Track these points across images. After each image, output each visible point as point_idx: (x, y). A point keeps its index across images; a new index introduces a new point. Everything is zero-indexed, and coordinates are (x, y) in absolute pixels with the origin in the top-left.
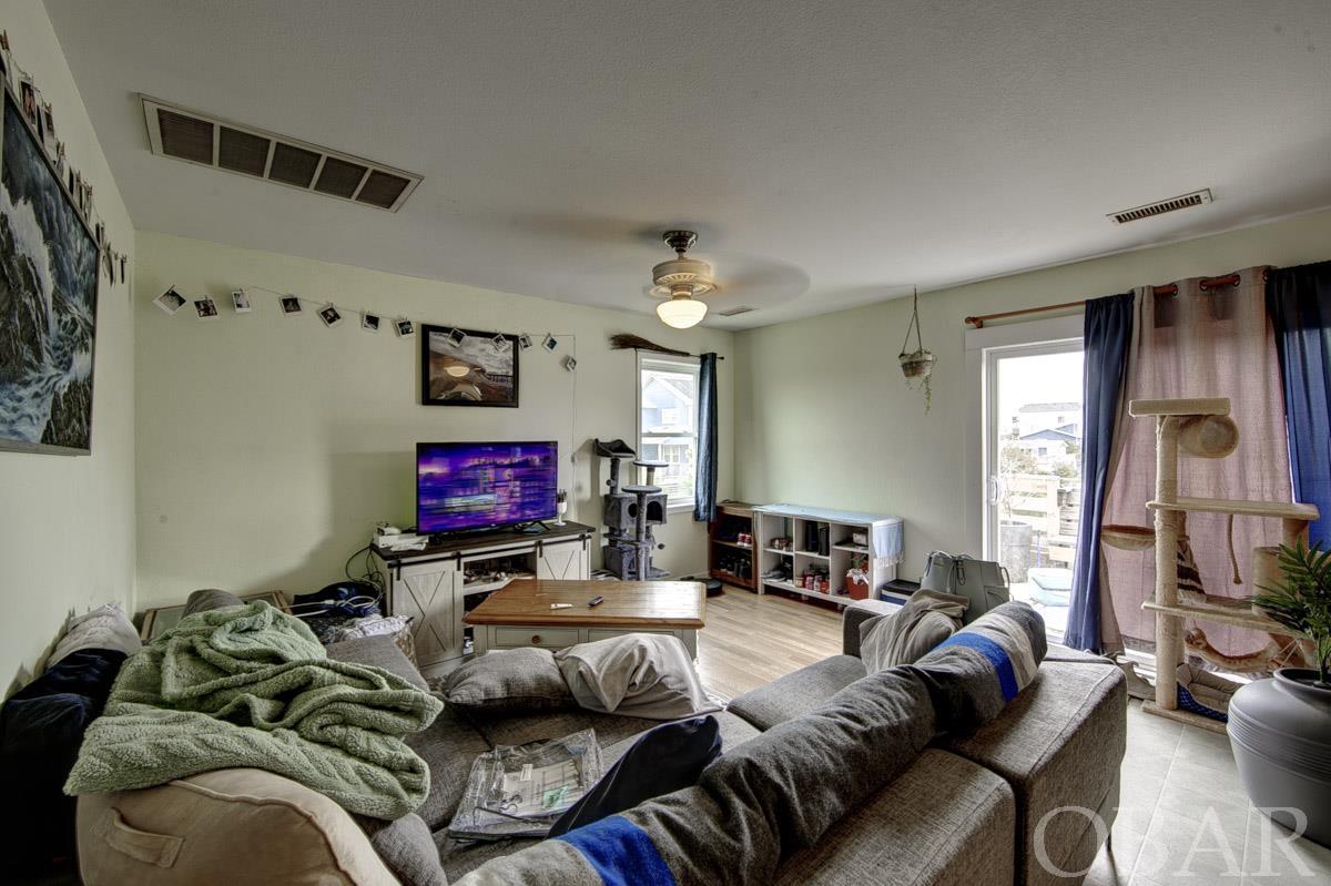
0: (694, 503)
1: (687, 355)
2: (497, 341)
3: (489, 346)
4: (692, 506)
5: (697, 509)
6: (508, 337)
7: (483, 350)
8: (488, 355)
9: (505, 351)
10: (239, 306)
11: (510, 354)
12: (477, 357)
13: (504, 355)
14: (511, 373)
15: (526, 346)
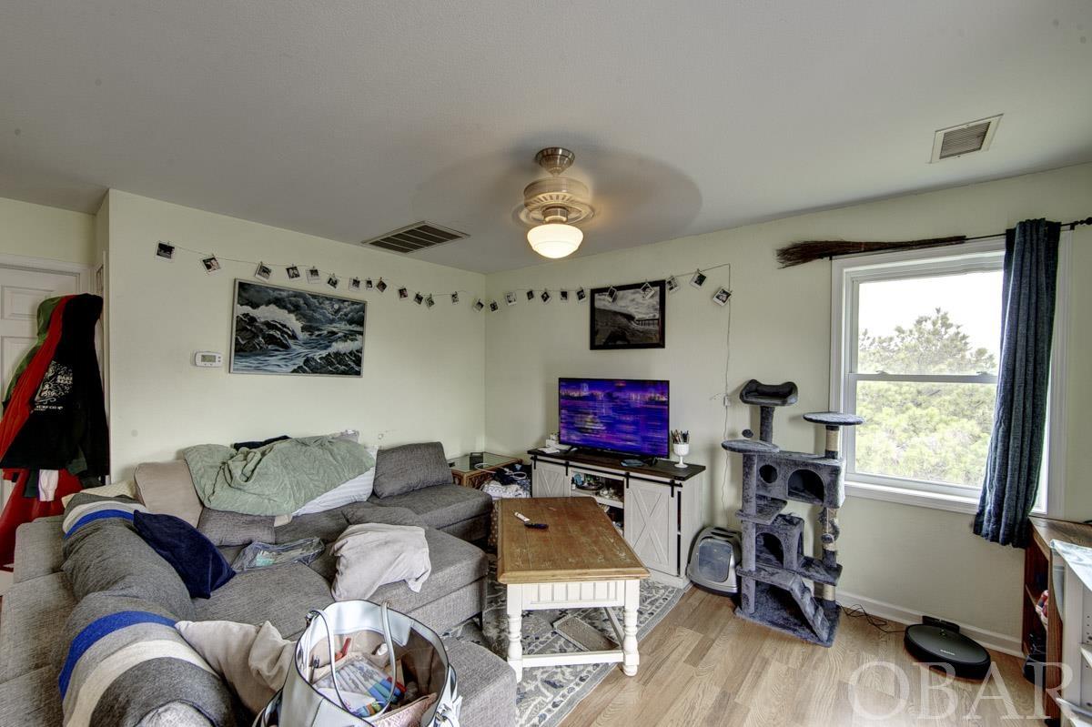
0: (978, 502)
1: (960, 240)
2: (644, 290)
3: (637, 295)
4: (971, 506)
5: (981, 514)
6: (654, 284)
7: (633, 300)
8: (638, 303)
9: (652, 296)
10: (510, 302)
11: (657, 299)
12: (628, 307)
13: (651, 300)
14: (657, 316)
15: (671, 288)
